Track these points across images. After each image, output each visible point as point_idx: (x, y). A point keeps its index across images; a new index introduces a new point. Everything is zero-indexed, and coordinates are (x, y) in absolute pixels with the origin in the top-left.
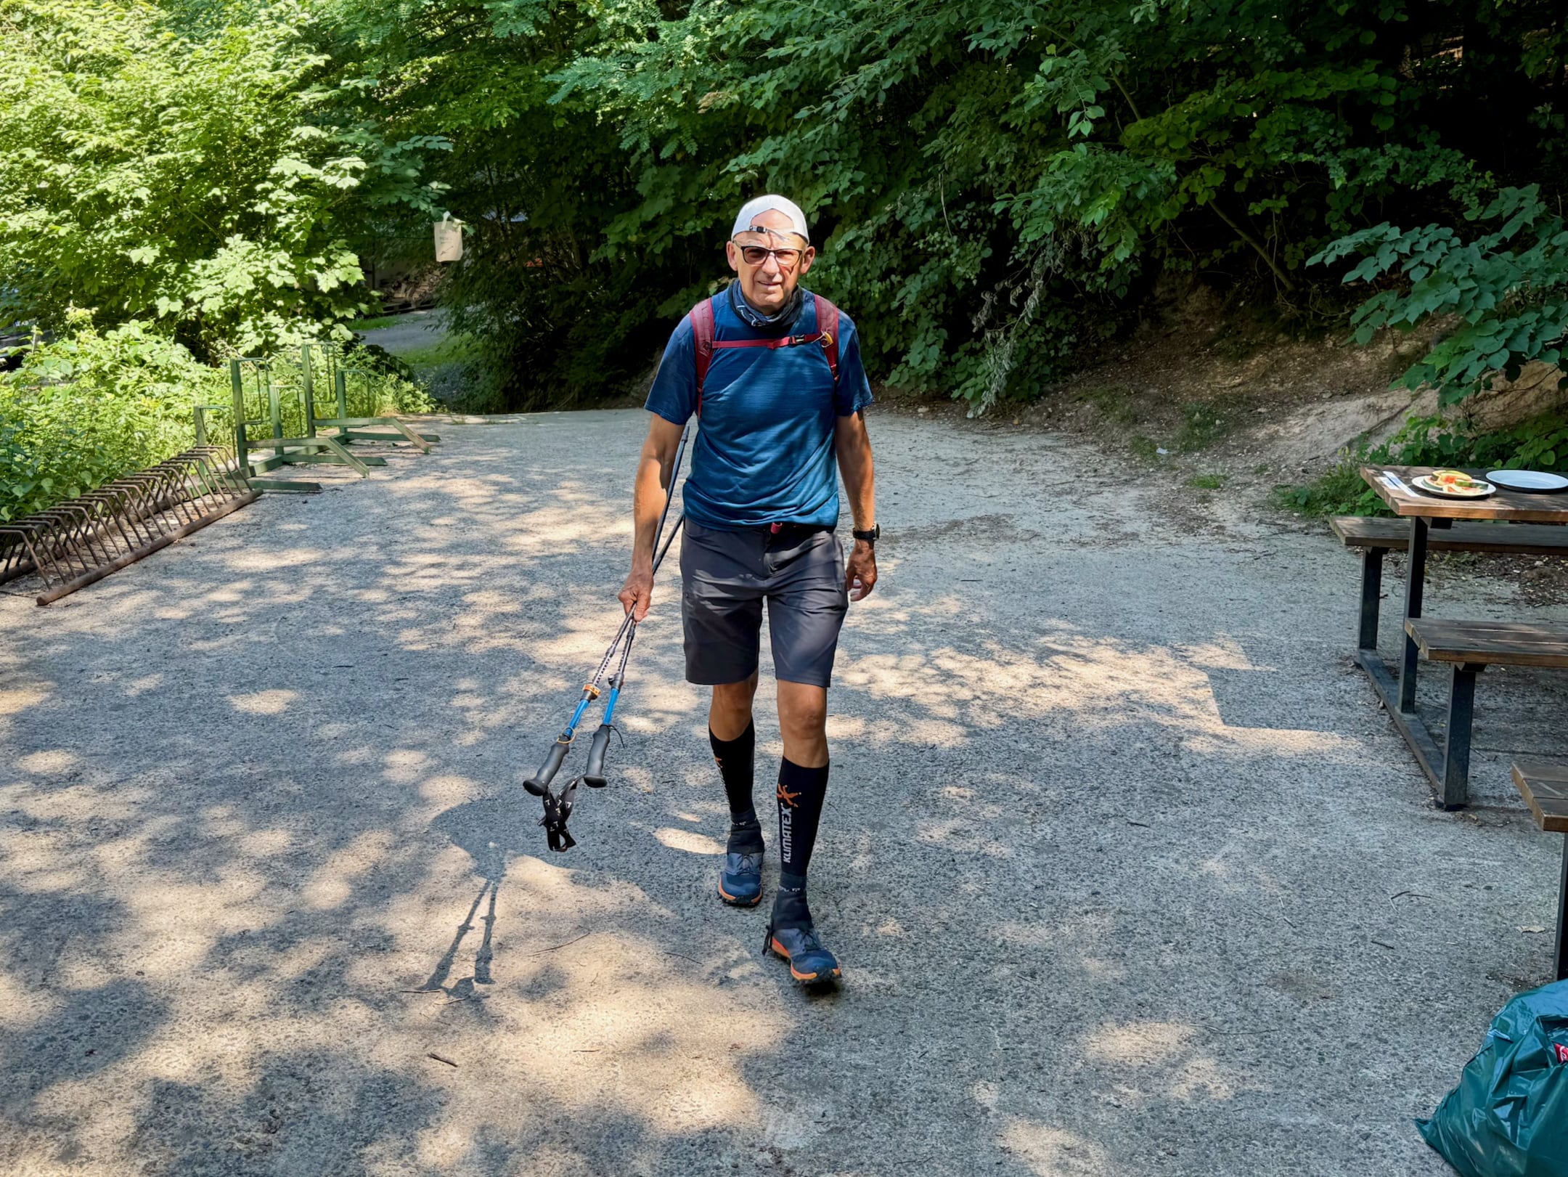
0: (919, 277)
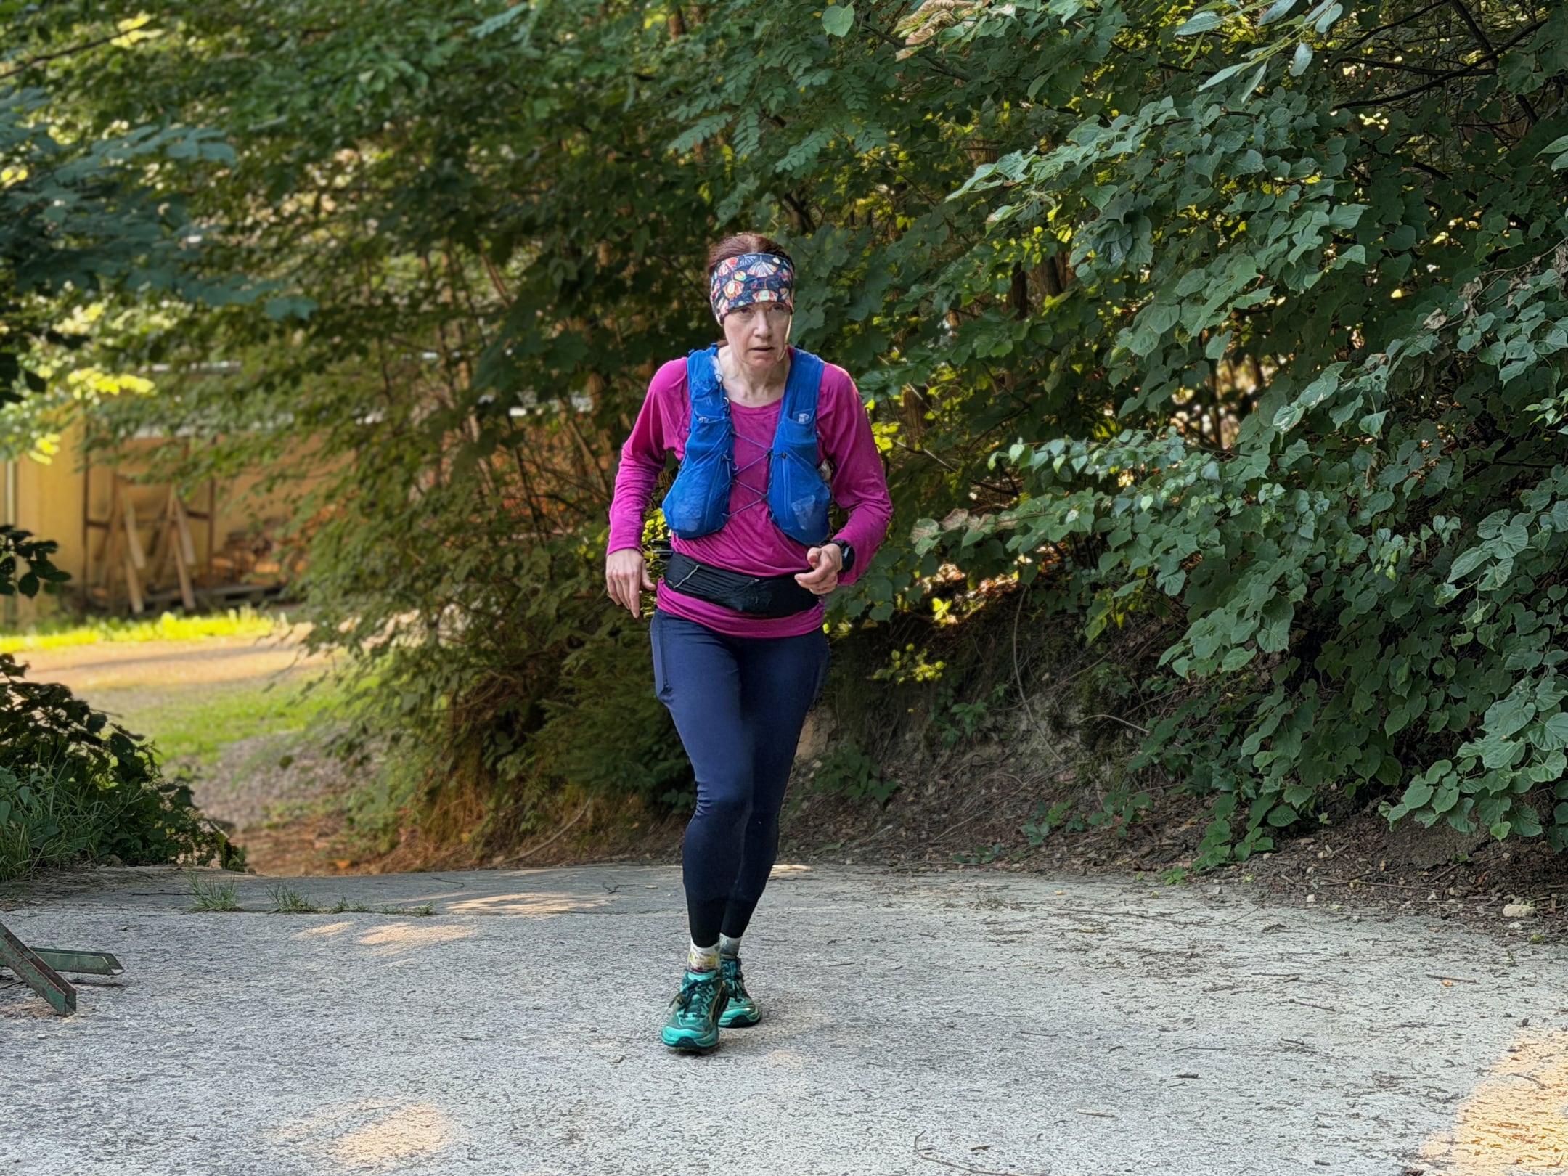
0: (1520, 521)
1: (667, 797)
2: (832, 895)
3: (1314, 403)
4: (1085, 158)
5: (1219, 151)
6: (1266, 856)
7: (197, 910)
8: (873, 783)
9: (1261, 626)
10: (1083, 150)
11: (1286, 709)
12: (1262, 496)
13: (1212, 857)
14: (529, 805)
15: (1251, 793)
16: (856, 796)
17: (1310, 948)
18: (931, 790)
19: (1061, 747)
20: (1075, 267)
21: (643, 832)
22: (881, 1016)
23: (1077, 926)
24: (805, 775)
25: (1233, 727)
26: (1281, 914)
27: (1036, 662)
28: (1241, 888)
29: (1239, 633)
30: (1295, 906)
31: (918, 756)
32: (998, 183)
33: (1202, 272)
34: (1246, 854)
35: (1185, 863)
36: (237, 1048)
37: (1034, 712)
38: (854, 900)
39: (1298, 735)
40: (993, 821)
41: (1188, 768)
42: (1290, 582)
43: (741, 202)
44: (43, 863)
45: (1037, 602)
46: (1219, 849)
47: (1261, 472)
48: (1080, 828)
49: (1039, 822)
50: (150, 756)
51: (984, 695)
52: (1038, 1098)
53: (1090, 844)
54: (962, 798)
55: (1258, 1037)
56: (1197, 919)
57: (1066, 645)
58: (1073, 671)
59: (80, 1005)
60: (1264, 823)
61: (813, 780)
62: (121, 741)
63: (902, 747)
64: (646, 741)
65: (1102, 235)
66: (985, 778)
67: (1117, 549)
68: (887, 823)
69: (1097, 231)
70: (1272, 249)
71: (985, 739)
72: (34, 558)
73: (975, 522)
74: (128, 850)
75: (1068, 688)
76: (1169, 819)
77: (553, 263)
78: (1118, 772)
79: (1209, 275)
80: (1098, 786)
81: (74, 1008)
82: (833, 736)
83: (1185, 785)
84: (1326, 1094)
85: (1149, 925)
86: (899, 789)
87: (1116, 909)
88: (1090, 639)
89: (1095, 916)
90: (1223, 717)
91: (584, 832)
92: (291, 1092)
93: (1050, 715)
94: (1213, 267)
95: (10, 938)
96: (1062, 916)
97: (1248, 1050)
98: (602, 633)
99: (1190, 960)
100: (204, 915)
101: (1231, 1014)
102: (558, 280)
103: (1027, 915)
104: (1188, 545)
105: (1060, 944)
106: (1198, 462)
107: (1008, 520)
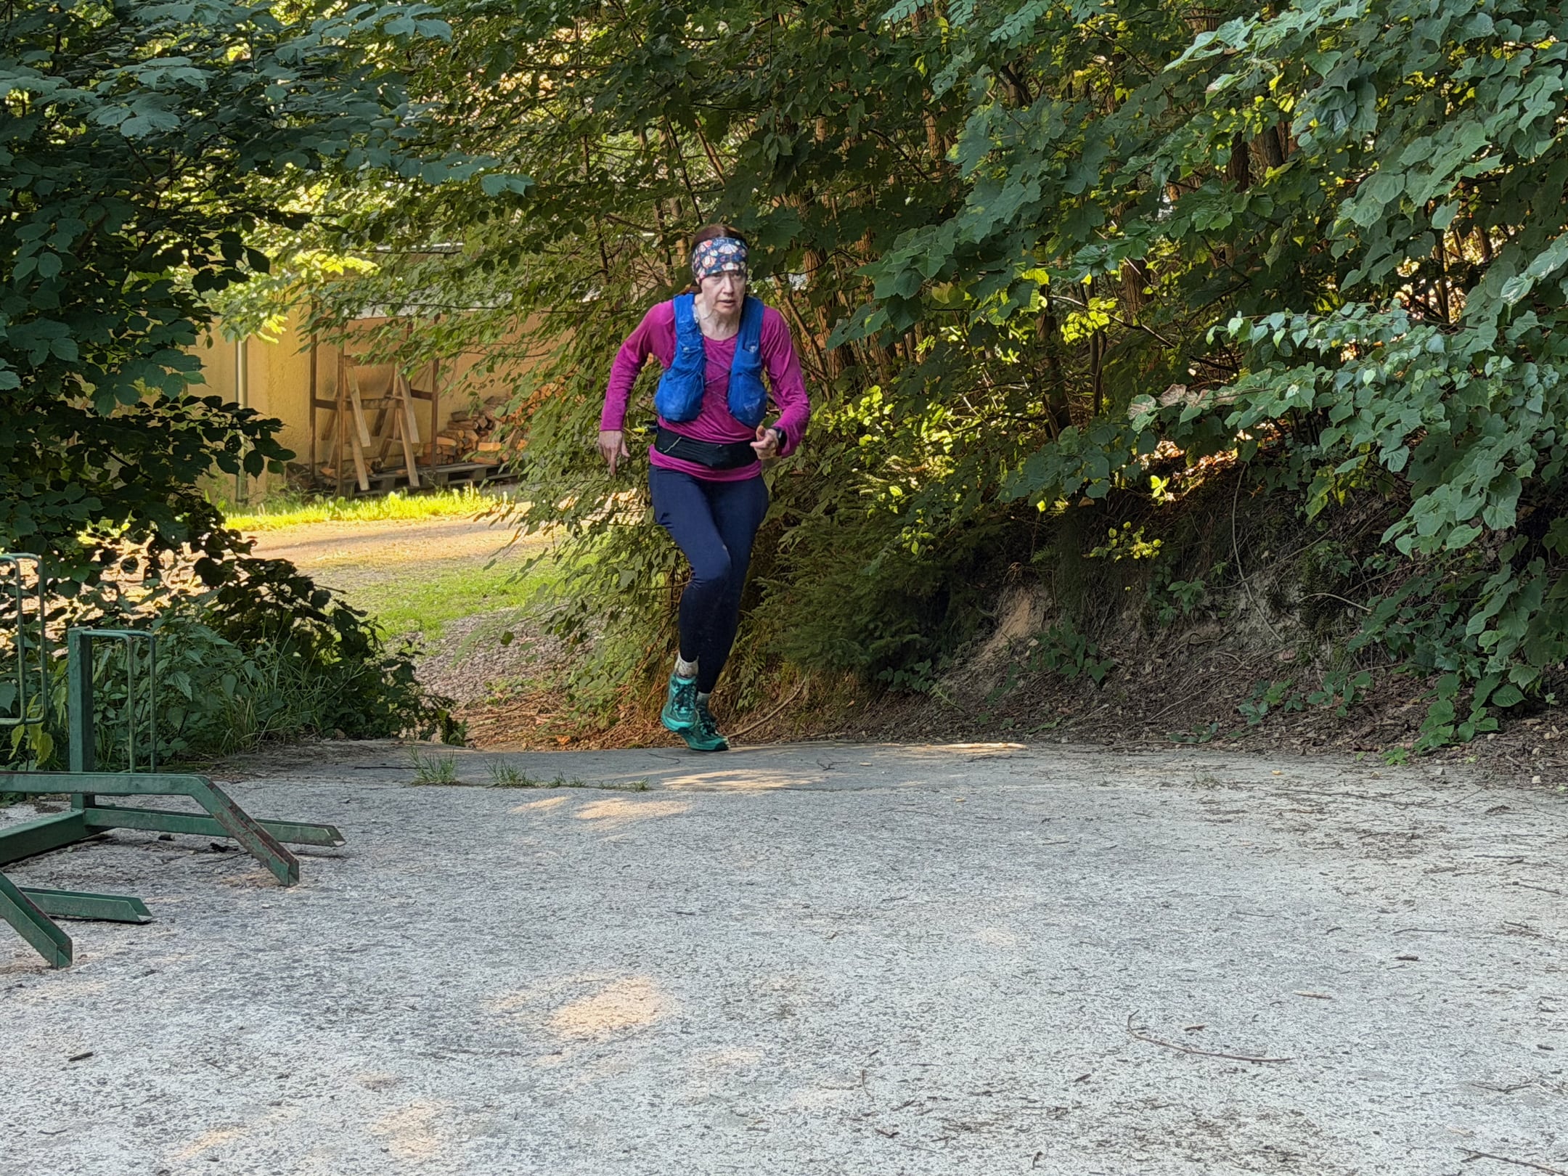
1: (884, 675)
2: (1046, 773)
3: (1543, 274)
4: (1309, 24)
5: (1447, 15)
6: (1490, 736)
7: (418, 784)
8: (1090, 662)
9: (1487, 503)
10: (1306, 17)
11: (1513, 587)
12: (1489, 369)
13: (1436, 737)
14: (746, 682)
15: (1475, 673)
16: (1072, 674)
17: (1535, 830)
18: (1148, 669)
19: (1280, 625)
20: (1297, 137)
21: (859, 710)
22: (1095, 895)
23: (1296, 806)
24: (1022, 653)
25: (1457, 605)
26: (1505, 795)
27: (1255, 541)
28: (1465, 769)
29: (1466, 510)
30: (1520, 787)
31: (1135, 635)
32: (1218, 51)
33: (1429, 140)
34: (1470, 734)
35: (1407, 743)
36: (455, 920)
37: (1253, 590)
38: (1069, 778)
39: (1525, 613)
40: (1211, 700)
41: (1411, 647)
42: (1517, 457)
43: (956, 75)
44: (269, 737)
45: (1257, 479)
46: (1442, 730)
47: (1487, 343)
48: (1299, 707)
49: (1257, 701)
50: (373, 631)
51: (1202, 574)
52: (1254, 979)
53: (1309, 724)
54: (1179, 676)
55: (1481, 919)
56: (1419, 800)
57: (1286, 522)
58: (1294, 549)
59: (303, 876)
60: (1488, 703)
61: (1028, 658)
62: (344, 617)
63: (1118, 625)
64: (861, 619)
65: (1325, 103)
66: (1203, 657)
67: (1339, 425)
68: (1102, 701)
69: (1320, 99)
70: (1502, 116)
71: (1203, 618)
72: (258, 436)
73: (1193, 397)
74: (350, 724)
75: (1288, 566)
76: (1390, 698)
77: (768, 140)
78: (1338, 651)
79: (1435, 143)
80: (1318, 665)
81: (297, 878)
82: (1049, 615)
83: (1407, 664)
84: (1550, 977)
85: (1369, 806)
86: (1115, 668)
87: (1335, 789)
88: (1311, 517)
89: (1312, 796)
90: (1447, 596)
91: (801, 709)
92: (508, 963)
93: (1269, 593)
94: (1441, 134)
95: (235, 809)
96: (1280, 796)
97: (1470, 932)
98: (818, 511)
99: (1411, 841)
100: (423, 788)
101: (1452, 896)
102: (772, 156)
103: (1244, 794)
104: (1411, 421)
105: (1278, 824)
106: (1423, 335)
107: (1226, 395)
